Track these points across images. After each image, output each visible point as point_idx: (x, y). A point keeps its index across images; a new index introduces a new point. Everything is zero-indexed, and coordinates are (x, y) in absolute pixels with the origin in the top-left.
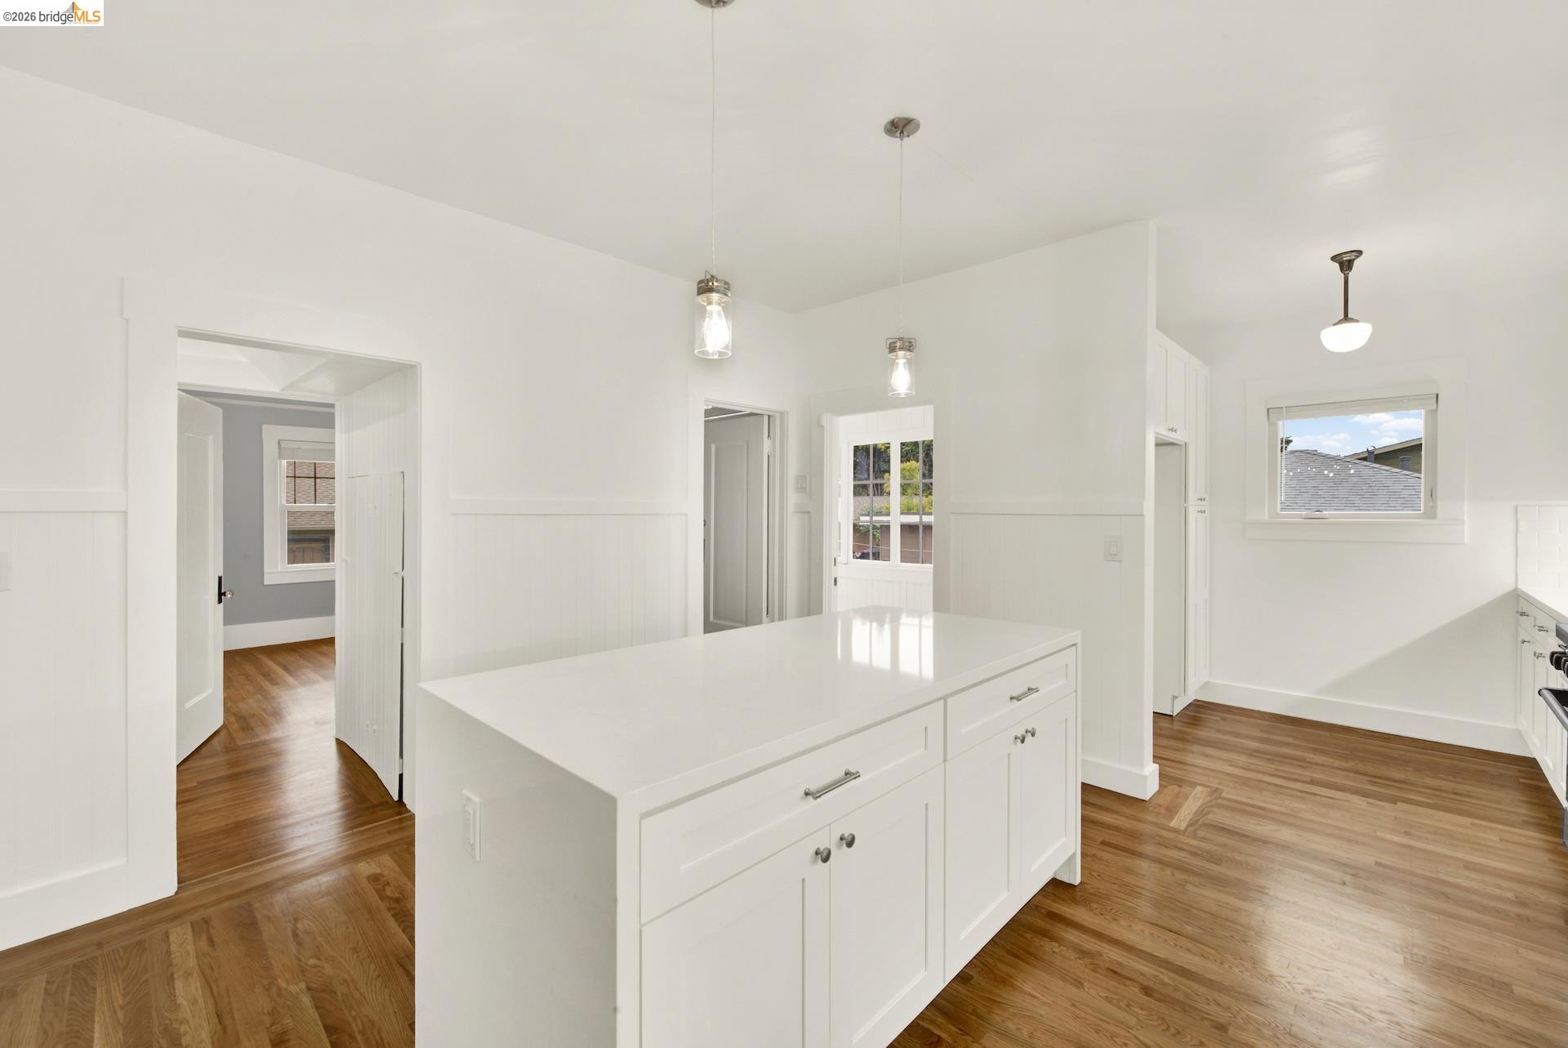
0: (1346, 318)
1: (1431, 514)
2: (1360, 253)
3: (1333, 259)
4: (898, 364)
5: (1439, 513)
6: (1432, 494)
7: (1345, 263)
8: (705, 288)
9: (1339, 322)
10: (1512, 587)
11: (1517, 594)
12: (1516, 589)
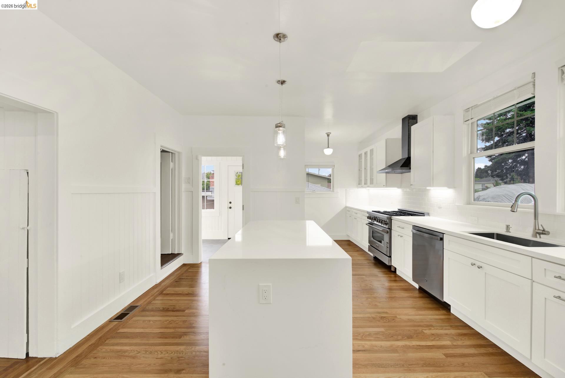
0: (328, 147)
1: (333, 191)
2: (331, 133)
3: (326, 133)
4: (281, 149)
5: (335, 190)
6: (333, 187)
7: (328, 135)
8: (277, 126)
9: (327, 148)
10: (345, 206)
11: (346, 207)
12: (346, 206)
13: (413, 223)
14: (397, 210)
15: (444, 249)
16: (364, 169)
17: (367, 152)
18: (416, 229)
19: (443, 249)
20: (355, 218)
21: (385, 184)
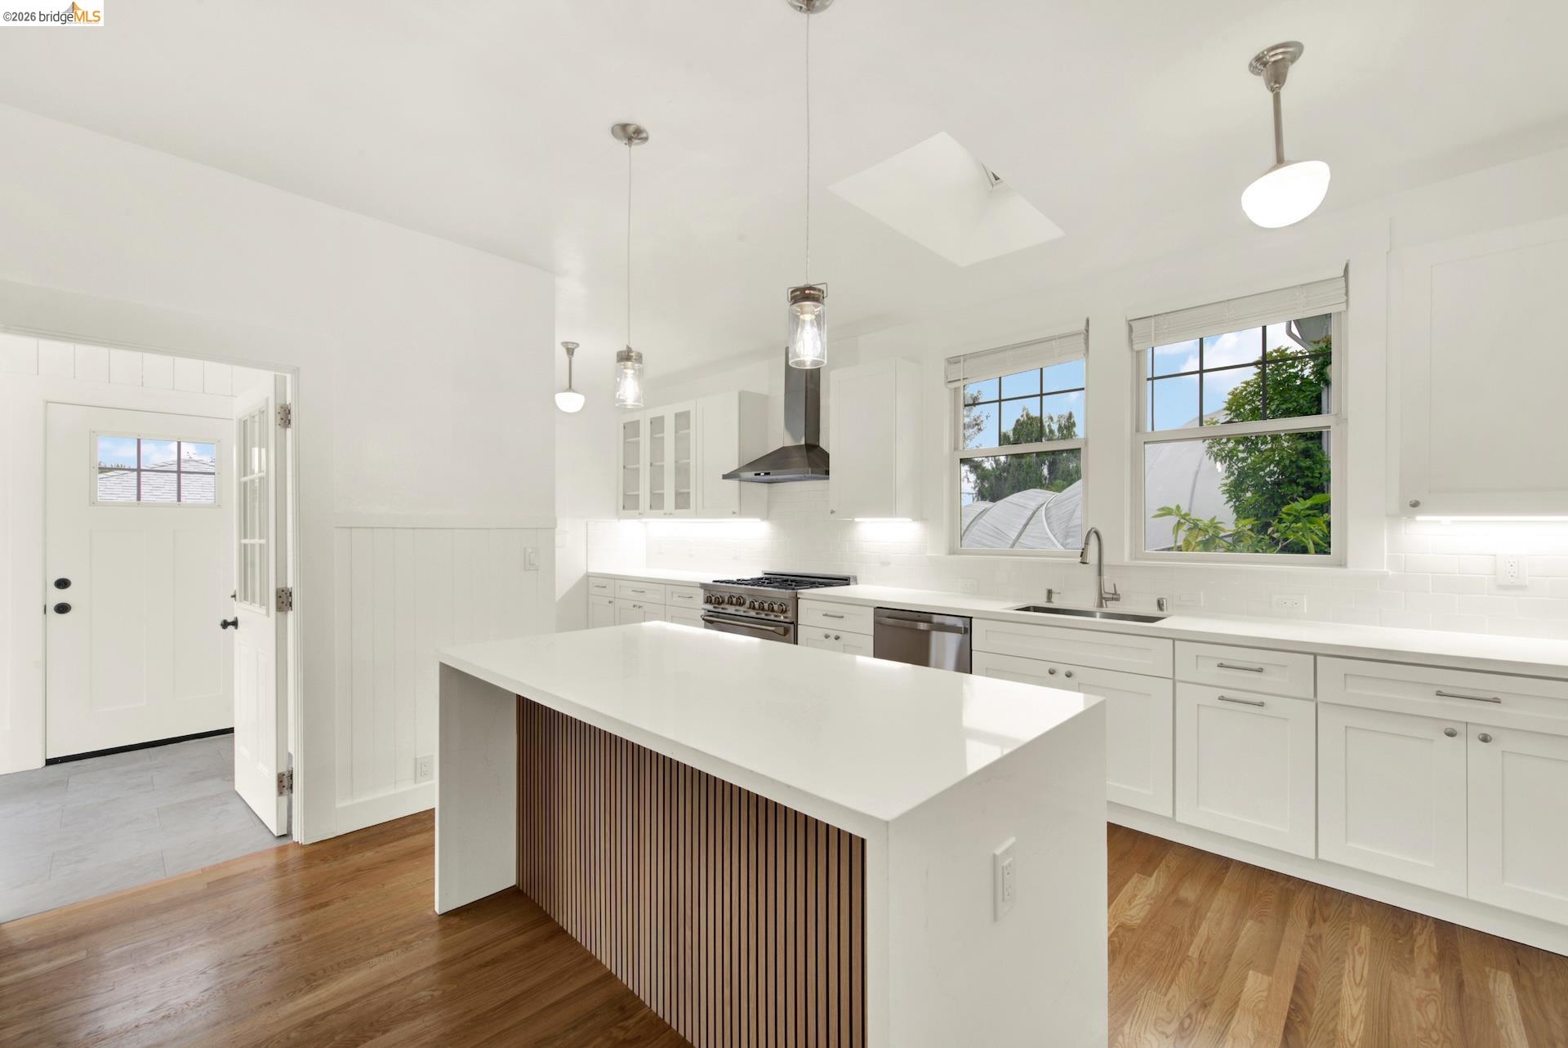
0: (570, 388)
2: (578, 345)
7: (570, 352)
9: (566, 391)
10: (585, 572)
11: (588, 576)
12: (587, 572)
13: (875, 601)
14: (760, 575)
15: (973, 652)
16: (649, 464)
17: (662, 419)
18: (887, 615)
19: (971, 650)
20: (634, 606)
21: (736, 510)
